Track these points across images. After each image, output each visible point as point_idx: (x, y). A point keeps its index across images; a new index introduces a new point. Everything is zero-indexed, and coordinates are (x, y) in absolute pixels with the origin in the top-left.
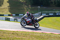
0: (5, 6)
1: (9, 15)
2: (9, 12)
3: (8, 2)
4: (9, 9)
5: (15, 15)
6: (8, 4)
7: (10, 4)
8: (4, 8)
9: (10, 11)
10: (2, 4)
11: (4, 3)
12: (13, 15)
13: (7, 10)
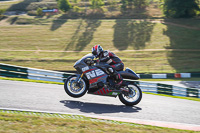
0: (154, 47)
1: (170, 76)
2: (169, 67)
3: (165, 33)
4: (168, 56)
5: (188, 75)
6: (166, 40)
7: (172, 39)
8: (154, 52)
9: (172, 63)
10: (148, 39)
11: (153, 37)
12: (184, 75)
13: (164, 59)
